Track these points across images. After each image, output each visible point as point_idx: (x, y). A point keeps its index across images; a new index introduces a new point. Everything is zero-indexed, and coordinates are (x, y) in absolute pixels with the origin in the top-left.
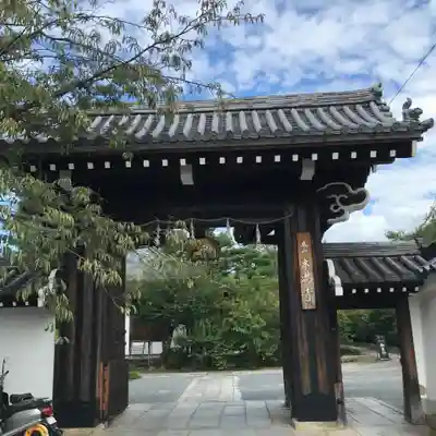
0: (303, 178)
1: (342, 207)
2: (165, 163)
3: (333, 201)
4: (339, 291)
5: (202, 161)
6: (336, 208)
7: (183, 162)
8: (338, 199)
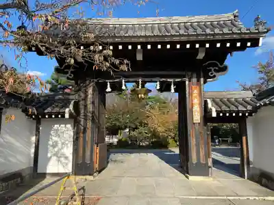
0: (198, 58)
1: (215, 74)
2: (130, 47)
3: (211, 70)
4: (214, 115)
5: (149, 47)
6: (212, 74)
7: (139, 47)
8: (213, 70)
